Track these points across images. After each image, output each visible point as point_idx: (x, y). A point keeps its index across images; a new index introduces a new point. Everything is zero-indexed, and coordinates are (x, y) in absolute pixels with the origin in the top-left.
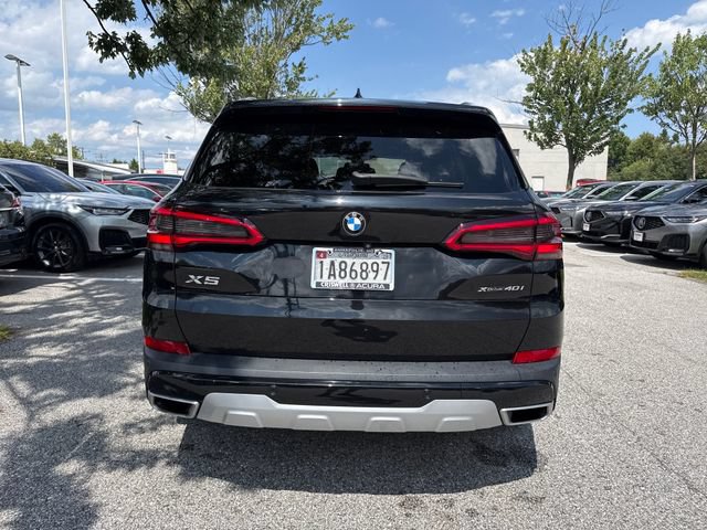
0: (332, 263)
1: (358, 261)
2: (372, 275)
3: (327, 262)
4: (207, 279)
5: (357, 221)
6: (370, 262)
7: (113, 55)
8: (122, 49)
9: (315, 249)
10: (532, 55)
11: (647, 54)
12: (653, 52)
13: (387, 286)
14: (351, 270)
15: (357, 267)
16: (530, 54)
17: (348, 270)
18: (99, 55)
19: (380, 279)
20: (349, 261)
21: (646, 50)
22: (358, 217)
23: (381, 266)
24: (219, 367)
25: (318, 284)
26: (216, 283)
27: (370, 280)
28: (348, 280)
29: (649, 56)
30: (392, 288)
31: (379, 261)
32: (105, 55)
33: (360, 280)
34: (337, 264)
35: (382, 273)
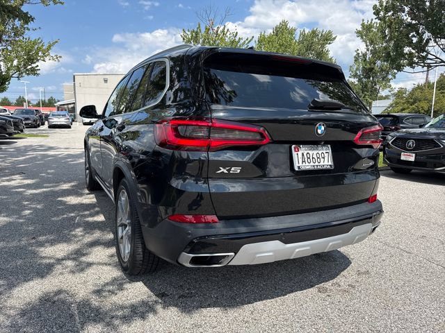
0: (303, 154)
1: (315, 152)
2: (322, 160)
3: (299, 153)
4: (233, 169)
5: (323, 128)
6: (320, 152)
9: (293, 146)
10: (189, 33)
11: (247, 42)
12: (250, 41)
13: (330, 166)
14: (313, 158)
16: (187, 32)
17: (311, 158)
19: (326, 163)
20: (311, 152)
21: (247, 39)
23: (325, 154)
24: (247, 226)
25: (299, 167)
26: (239, 171)
27: (322, 163)
28: (312, 164)
29: (248, 43)
30: (333, 167)
31: (324, 152)
33: (317, 164)
34: (305, 154)
35: (326, 158)
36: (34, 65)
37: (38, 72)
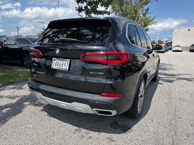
1: (62, 62)
2: (64, 66)
3: (55, 62)
4: (36, 64)
5: (58, 51)
6: (64, 62)
7: (81, 12)
8: (83, 10)
9: (53, 58)
14: (60, 64)
15: (61, 64)
17: (59, 64)
18: (78, 12)
19: (65, 68)
20: (60, 62)
22: (58, 50)
23: (66, 63)
25: (52, 67)
27: (63, 67)
28: (58, 67)
30: (67, 70)
31: (66, 62)
32: (79, 12)
33: (61, 67)
34: (57, 62)
35: (66, 66)
36: (146, 27)
37: (148, 30)
